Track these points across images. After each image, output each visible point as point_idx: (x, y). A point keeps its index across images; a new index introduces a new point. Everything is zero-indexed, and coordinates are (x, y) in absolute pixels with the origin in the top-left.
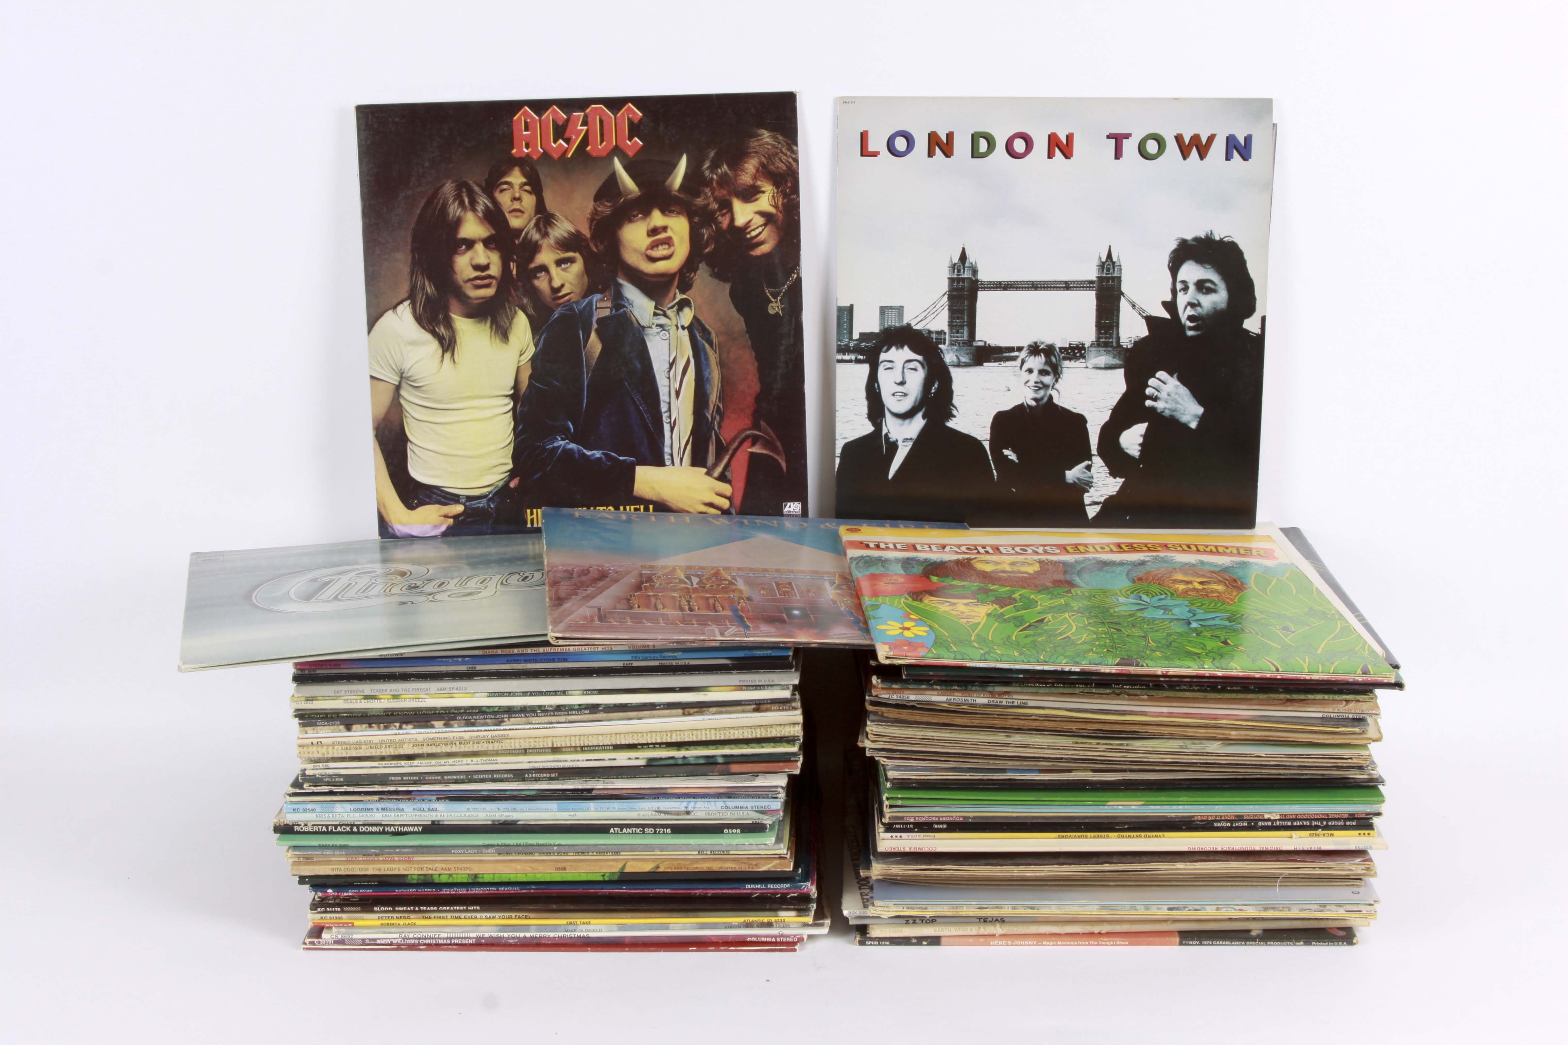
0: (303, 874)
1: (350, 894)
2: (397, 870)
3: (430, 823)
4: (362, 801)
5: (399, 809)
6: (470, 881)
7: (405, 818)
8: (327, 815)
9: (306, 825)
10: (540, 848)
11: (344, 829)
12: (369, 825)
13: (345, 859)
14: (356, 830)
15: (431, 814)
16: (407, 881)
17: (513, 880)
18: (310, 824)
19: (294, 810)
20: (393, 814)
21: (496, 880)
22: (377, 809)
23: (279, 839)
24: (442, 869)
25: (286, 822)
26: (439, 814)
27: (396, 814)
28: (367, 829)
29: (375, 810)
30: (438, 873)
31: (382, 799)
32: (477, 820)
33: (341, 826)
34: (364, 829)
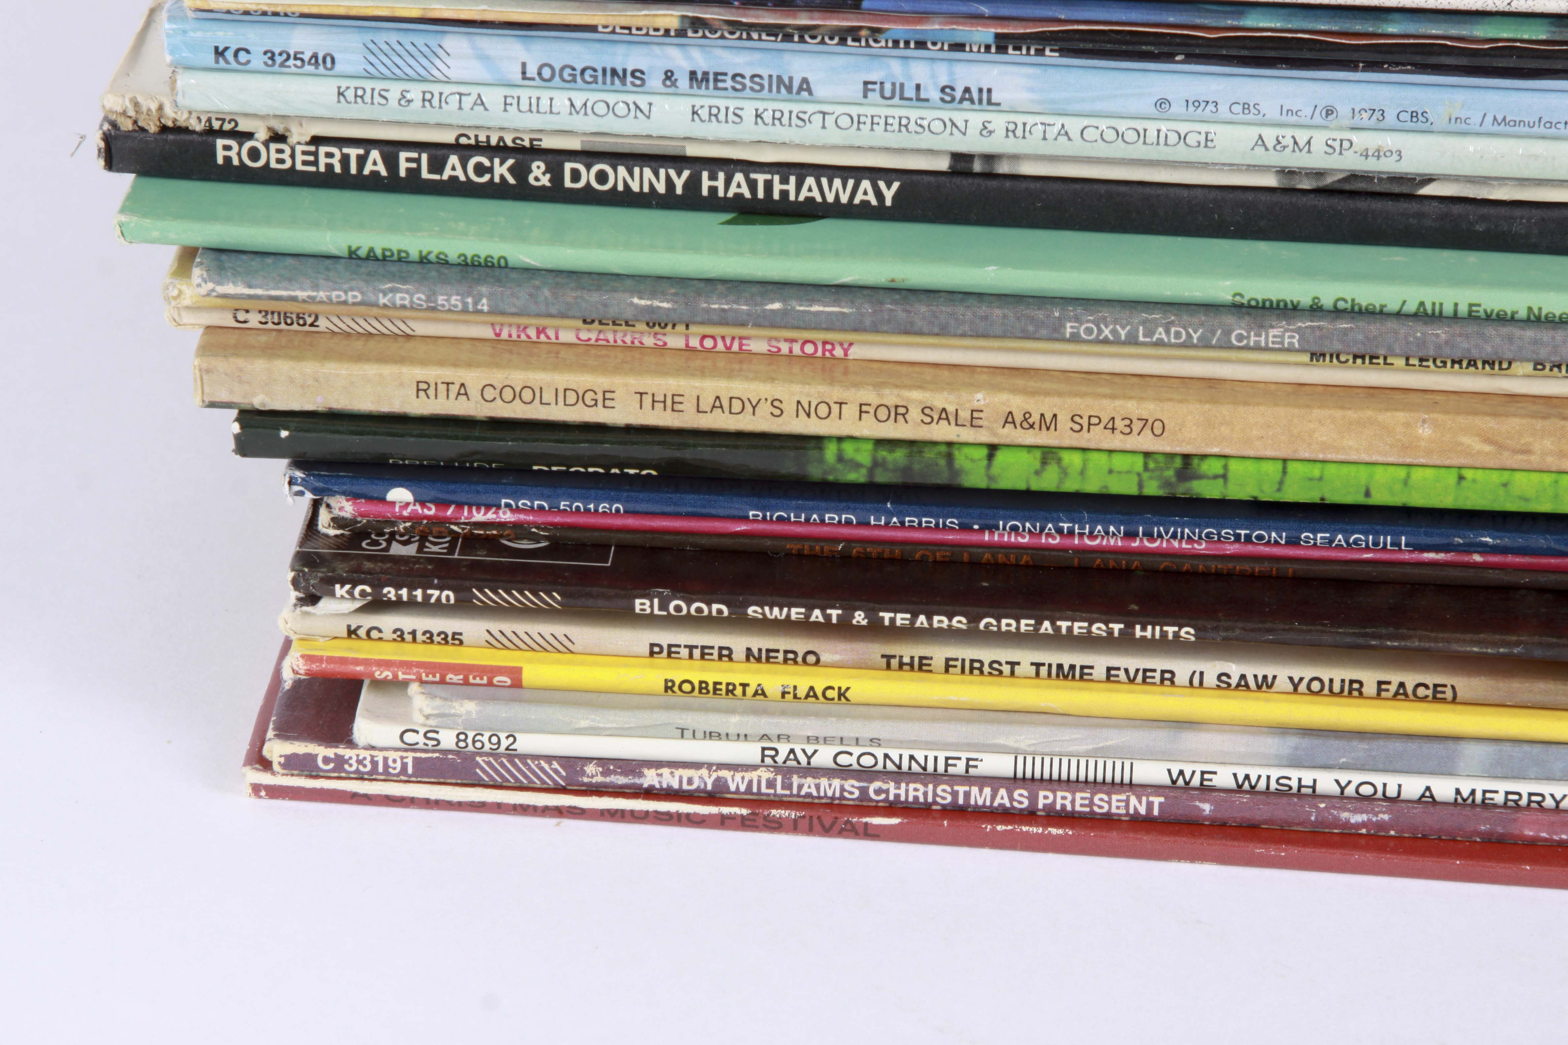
0: (260, 401)
1: (506, 516)
2: (765, 409)
3: (943, 164)
4: (593, 28)
5: (783, 84)
6: (1152, 489)
7: (813, 132)
8: (395, 90)
9: (278, 137)
10: (1546, 335)
11: (480, 169)
12: (616, 157)
13: (488, 333)
14: (545, 181)
15: (959, 117)
16: (815, 472)
17: (1380, 498)
18: (299, 135)
19: (219, 53)
20: (749, 108)
21: (1293, 494)
22: (669, 75)
23: (132, 204)
24: (1009, 419)
25: (171, 115)
26: (999, 122)
27: (769, 107)
28: (602, 177)
29: (655, 82)
30: (984, 437)
31: (697, 24)
32: (1205, 166)
33: (464, 150)
34: (588, 177)
